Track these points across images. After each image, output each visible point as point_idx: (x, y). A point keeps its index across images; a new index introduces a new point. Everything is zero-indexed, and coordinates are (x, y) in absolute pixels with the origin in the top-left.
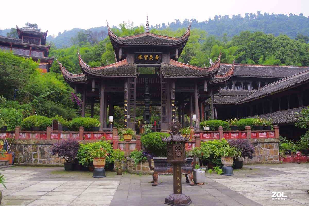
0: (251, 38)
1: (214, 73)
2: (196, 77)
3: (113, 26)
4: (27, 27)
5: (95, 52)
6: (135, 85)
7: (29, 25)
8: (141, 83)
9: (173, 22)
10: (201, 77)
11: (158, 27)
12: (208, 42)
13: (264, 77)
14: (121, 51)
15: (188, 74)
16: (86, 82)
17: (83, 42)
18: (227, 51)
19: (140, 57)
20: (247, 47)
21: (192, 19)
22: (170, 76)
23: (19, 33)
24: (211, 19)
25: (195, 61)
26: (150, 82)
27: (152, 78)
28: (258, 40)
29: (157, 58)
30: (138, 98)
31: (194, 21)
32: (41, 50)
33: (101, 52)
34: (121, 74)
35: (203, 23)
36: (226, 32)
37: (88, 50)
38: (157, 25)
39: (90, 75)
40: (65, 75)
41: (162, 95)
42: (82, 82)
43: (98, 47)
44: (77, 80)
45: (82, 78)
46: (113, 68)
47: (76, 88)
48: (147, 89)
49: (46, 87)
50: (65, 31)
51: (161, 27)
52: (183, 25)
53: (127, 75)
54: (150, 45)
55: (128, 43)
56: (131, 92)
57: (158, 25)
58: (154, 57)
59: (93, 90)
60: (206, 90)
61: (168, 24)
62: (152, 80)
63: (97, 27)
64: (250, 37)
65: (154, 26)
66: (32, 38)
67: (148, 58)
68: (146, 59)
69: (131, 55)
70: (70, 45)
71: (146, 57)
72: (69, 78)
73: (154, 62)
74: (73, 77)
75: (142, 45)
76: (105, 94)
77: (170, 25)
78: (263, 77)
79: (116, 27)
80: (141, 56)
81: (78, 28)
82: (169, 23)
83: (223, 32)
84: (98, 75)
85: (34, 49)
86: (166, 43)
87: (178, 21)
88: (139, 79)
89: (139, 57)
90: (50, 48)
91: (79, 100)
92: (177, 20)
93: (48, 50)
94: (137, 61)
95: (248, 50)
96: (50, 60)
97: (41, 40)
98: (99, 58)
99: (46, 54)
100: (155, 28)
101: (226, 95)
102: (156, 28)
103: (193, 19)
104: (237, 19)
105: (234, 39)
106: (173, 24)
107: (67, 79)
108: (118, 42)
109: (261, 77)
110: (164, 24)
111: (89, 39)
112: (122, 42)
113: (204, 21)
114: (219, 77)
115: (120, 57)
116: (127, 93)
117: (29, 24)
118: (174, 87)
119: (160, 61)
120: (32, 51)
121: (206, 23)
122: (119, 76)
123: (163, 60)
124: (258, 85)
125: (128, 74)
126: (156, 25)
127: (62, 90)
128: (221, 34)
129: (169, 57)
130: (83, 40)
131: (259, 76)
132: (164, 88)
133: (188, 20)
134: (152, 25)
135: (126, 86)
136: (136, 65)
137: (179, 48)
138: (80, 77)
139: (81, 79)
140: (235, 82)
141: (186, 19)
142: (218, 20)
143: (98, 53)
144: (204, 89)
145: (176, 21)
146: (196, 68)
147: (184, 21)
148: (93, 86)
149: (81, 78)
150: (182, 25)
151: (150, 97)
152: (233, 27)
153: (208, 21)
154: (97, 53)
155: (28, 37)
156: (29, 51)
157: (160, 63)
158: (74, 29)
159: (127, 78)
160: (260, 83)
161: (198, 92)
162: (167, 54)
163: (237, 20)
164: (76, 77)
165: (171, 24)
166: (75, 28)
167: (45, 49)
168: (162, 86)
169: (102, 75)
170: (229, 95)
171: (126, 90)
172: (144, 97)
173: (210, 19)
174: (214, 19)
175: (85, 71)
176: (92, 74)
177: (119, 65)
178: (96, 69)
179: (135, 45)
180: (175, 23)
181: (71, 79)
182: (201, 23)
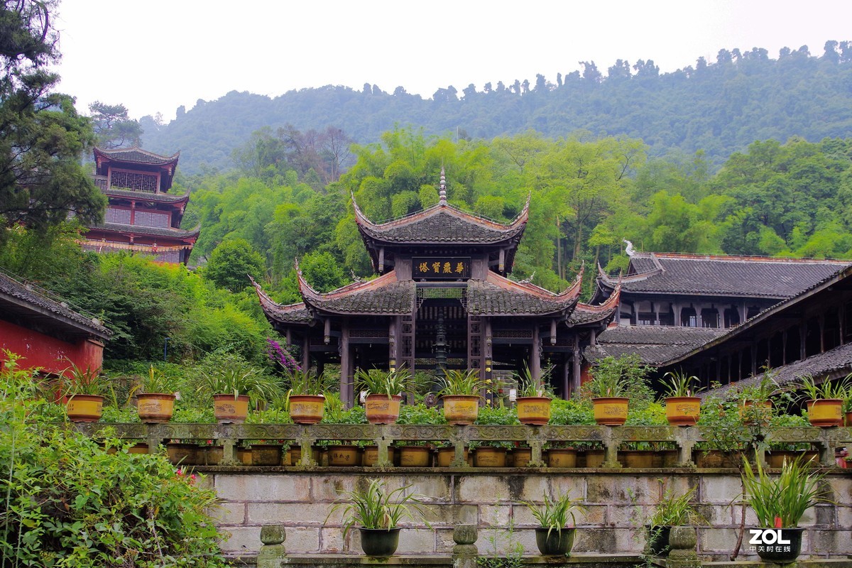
0: (779, 165)
1: (568, 306)
2: (533, 314)
3: (367, 86)
4: (96, 116)
5: (317, 214)
6: (414, 327)
7: (100, 111)
8: (431, 317)
9: (573, 71)
10: (541, 314)
11: (522, 90)
12: (644, 178)
13: (754, 296)
14: (382, 254)
15: (515, 309)
16: (310, 323)
17: (272, 167)
18: (695, 209)
19: (424, 267)
20: (762, 193)
21: (640, 62)
22: (479, 314)
23: (100, 162)
24: (705, 62)
25: (602, 236)
26: (451, 315)
27: (455, 308)
28: (800, 170)
29: (460, 268)
30: (421, 352)
31: (648, 69)
32: (162, 207)
33: (332, 215)
34: (382, 309)
35: (679, 75)
36: (753, 110)
37: (293, 210)
38: (517, 82)
39: (321, 311)
40: (266, 308)
41: (469, 349)
42: (302, 323)
43: (323, 200)
44: (291, 317)
45: (302, 312)
46: (367, 294)
47: (289, 335)
48: (441, 334)
49: (224, 331)
50: (200, 102)
51: (531, 87)
52: (609, 80)
53: (394, 312)
54: (443, 242)
55: (397, 240)
56: (406, 341)
57: (521, 82)
58: (453, 267)
59: (327, 340)
60: (554, 341)
61: (556, 78)
62: (455, 310)
63: (311, 89)
64: (778, 160)
65: (507, 86)
66: (136, 175)
67: (441, 268)
68: (437, 270)
69: (404, 263)
70: (218, 152)
71: (436, 266)
72: (275, 314)
73: (453, 277)
74: (283, 312)
75: (427, 243)
76: (351, 347)
77: (563, 83)
78: (751, 296)
79: (375, 87)
80: (425, 265)
81: (246, 93)
82: (559, 76)
83: (746, 110)
84: (336, 312)
85: (142, 205)
86: (477, 239)
87: (591, 69)
88: (426, 308)
89: (421, 266)
90: (186, 203)
91: (285, 355)
92: (587, 64)
93: (182, 209)
94: (417, 276)
95: (764, 202)
96: (189, 237)
97: (159, 179)
98: (326, 231)
99: (176, 219)
100: (510, 92)
101: (646, 344)
102: (513, 91)
103: (643, 63)
104: (796, 61)
105: (732, 164)
106: (572, 77)
107: (271, 315)
108: (376, 238)
109: (747, 296)
110: (541, 79)
111: (291, 157)
112: (385, 237)
113: (682, 69)
114: (591, 312)
115: (381, 268)
116: (395, 345)
117: (101, 106)
118: (489, 333)
119: (467, 275)
120: (136, 213)
121: (688, 76)
122: (378, 314)
123: (473, 273)
124: (741, 317)
125: (397, 310)
126: (513, 83)
127: (252, 336)
128: (735, 117)
129: (487, 264)
130: (274, 161)
131: (739, 294)
132: (474, 334)
133: (624, 66)
134: (500, 83)
135: (393, 332)
136: (414, 284)
137: (506, 249)
138: (297, 310)
139: (299, 315)
140: (680, 309)
141: (619, 62)
142: (731, 65)
143: (324, 217)
144: (549, 338)
145: (584, 68)
146: (537, 295)
147: (610, 70)
148: (327, 331)
149: (299, 312)
150: (604, 82)
151: (447, 350)
152: (779, 91)
153: (695, 68)
154: (321, 217)
155: (124, 170)
156: (130, 212)
157: (466, 280)
158: (229, 94)
159: (394, 317)
160: (747, 309)
161: (539, 344)
162: (482, 259)
163: (795, 68)
164: (289, 311)
165: (567, 77)
166: (235, 92)
167: (175, 206)
168: (469, 329)
169: (345, 311)
170: (654, 344)
171: (392, 340)
172: (435, 350)
173: (701, 62)
174: (715, 61)
175: (311, 303)
176: (324, 309)
177: (378, 286)
178: (332, 296)
179: (412, 242)
180: (582, 76)
181: (280, 316)
182: (672, 74)
